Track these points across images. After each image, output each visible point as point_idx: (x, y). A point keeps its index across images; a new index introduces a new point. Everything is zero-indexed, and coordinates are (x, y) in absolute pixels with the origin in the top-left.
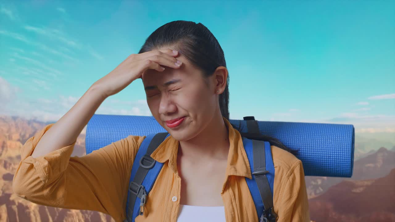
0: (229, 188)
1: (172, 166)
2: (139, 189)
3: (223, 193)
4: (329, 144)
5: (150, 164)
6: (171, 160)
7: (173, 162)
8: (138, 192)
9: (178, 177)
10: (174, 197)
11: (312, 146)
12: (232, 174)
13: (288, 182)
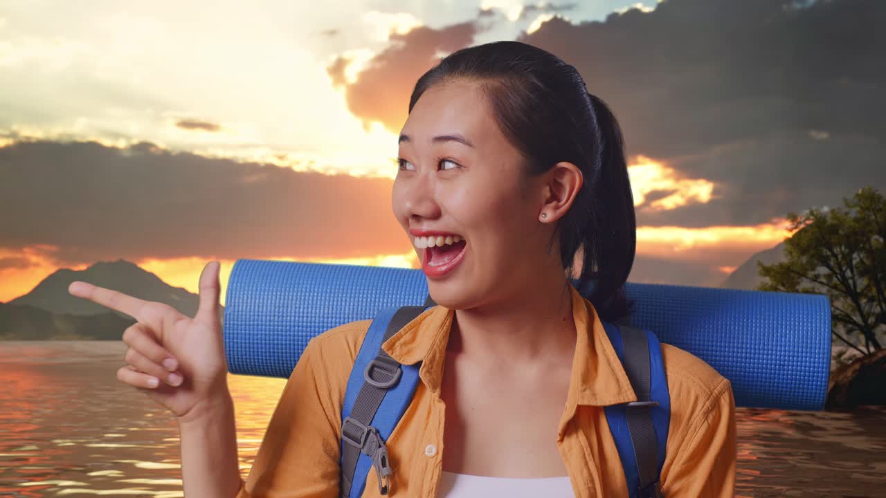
0: (576, 431)
1: (428, 374)
2: (364, 436)
3: (562, 440)
4: (782, 337)
5: (390, 378)
6: (427, 362)
7: (431, 368)
8: (362, 440)
9: (439, 402)
10: (428, 447)
11: (745, 341)
12: (586, 403)
13: (706, 425)
